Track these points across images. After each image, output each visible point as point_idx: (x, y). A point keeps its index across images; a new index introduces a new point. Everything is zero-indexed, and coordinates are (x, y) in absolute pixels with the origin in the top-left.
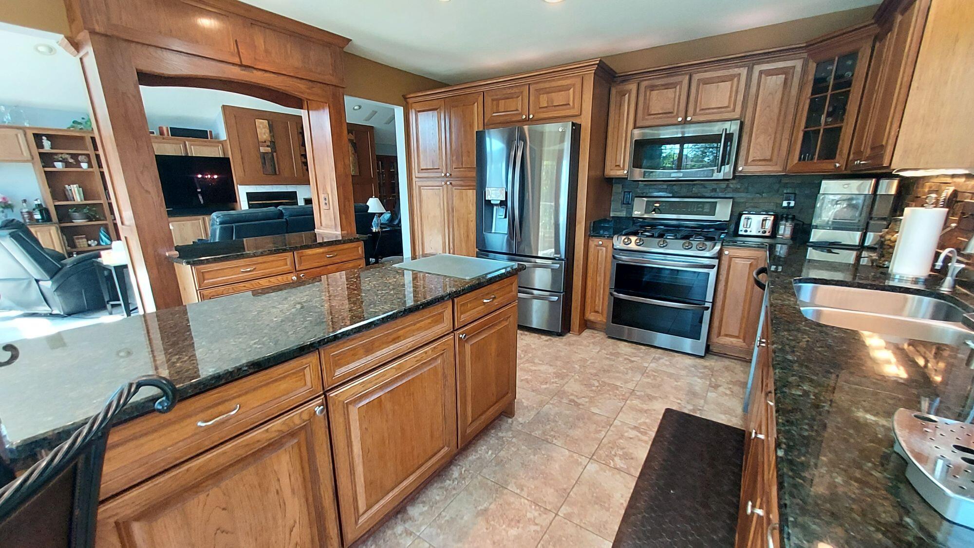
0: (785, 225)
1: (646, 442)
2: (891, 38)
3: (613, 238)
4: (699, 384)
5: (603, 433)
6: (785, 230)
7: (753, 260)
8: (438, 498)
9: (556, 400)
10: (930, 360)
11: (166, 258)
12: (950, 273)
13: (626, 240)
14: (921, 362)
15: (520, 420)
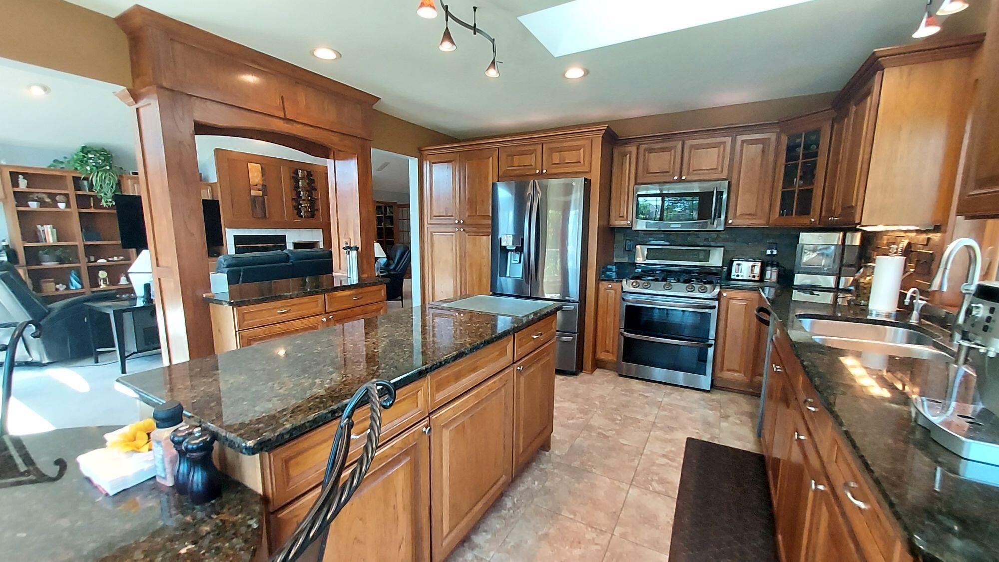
0: (771, 270)
1: (676, 468)
2: (849, 121)
3: (622, 281)
4: (711, 415)
5: (637, 461)
6: (771, 275)
7: (747, 302)
8: (498, 526)
9: (585, 434)
10: (907, 384)
11: (204, 299)
12: (915, 308)
13: (634, 284)
14: (899, 386)
15: (557, 452)
